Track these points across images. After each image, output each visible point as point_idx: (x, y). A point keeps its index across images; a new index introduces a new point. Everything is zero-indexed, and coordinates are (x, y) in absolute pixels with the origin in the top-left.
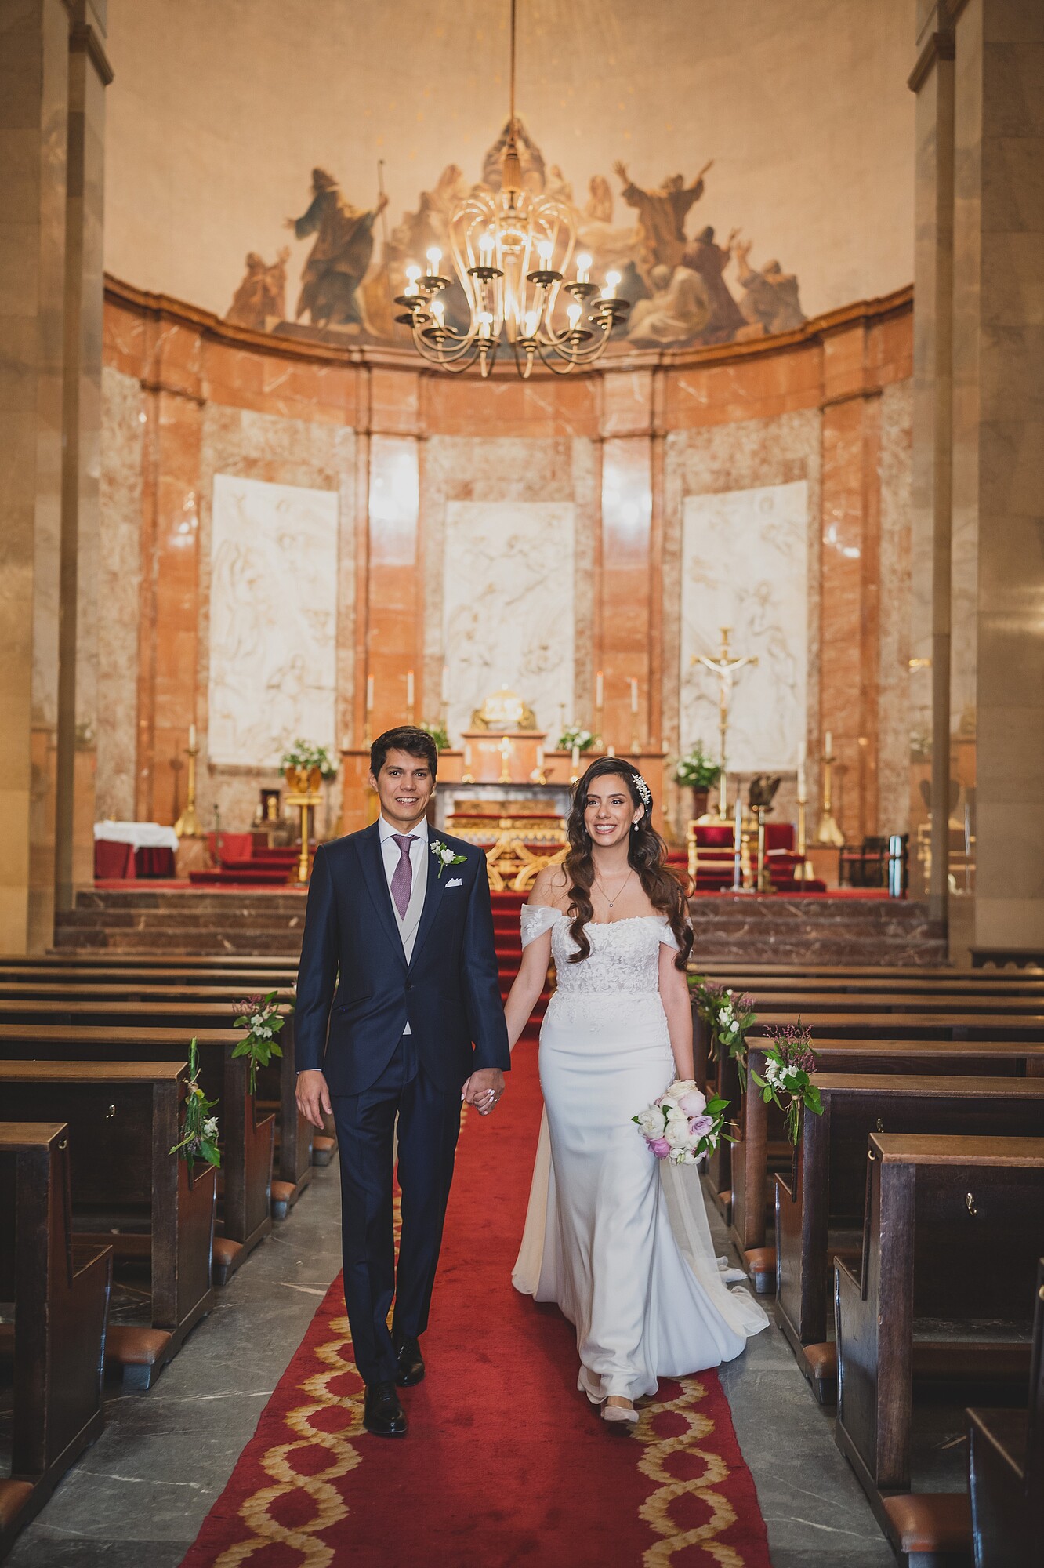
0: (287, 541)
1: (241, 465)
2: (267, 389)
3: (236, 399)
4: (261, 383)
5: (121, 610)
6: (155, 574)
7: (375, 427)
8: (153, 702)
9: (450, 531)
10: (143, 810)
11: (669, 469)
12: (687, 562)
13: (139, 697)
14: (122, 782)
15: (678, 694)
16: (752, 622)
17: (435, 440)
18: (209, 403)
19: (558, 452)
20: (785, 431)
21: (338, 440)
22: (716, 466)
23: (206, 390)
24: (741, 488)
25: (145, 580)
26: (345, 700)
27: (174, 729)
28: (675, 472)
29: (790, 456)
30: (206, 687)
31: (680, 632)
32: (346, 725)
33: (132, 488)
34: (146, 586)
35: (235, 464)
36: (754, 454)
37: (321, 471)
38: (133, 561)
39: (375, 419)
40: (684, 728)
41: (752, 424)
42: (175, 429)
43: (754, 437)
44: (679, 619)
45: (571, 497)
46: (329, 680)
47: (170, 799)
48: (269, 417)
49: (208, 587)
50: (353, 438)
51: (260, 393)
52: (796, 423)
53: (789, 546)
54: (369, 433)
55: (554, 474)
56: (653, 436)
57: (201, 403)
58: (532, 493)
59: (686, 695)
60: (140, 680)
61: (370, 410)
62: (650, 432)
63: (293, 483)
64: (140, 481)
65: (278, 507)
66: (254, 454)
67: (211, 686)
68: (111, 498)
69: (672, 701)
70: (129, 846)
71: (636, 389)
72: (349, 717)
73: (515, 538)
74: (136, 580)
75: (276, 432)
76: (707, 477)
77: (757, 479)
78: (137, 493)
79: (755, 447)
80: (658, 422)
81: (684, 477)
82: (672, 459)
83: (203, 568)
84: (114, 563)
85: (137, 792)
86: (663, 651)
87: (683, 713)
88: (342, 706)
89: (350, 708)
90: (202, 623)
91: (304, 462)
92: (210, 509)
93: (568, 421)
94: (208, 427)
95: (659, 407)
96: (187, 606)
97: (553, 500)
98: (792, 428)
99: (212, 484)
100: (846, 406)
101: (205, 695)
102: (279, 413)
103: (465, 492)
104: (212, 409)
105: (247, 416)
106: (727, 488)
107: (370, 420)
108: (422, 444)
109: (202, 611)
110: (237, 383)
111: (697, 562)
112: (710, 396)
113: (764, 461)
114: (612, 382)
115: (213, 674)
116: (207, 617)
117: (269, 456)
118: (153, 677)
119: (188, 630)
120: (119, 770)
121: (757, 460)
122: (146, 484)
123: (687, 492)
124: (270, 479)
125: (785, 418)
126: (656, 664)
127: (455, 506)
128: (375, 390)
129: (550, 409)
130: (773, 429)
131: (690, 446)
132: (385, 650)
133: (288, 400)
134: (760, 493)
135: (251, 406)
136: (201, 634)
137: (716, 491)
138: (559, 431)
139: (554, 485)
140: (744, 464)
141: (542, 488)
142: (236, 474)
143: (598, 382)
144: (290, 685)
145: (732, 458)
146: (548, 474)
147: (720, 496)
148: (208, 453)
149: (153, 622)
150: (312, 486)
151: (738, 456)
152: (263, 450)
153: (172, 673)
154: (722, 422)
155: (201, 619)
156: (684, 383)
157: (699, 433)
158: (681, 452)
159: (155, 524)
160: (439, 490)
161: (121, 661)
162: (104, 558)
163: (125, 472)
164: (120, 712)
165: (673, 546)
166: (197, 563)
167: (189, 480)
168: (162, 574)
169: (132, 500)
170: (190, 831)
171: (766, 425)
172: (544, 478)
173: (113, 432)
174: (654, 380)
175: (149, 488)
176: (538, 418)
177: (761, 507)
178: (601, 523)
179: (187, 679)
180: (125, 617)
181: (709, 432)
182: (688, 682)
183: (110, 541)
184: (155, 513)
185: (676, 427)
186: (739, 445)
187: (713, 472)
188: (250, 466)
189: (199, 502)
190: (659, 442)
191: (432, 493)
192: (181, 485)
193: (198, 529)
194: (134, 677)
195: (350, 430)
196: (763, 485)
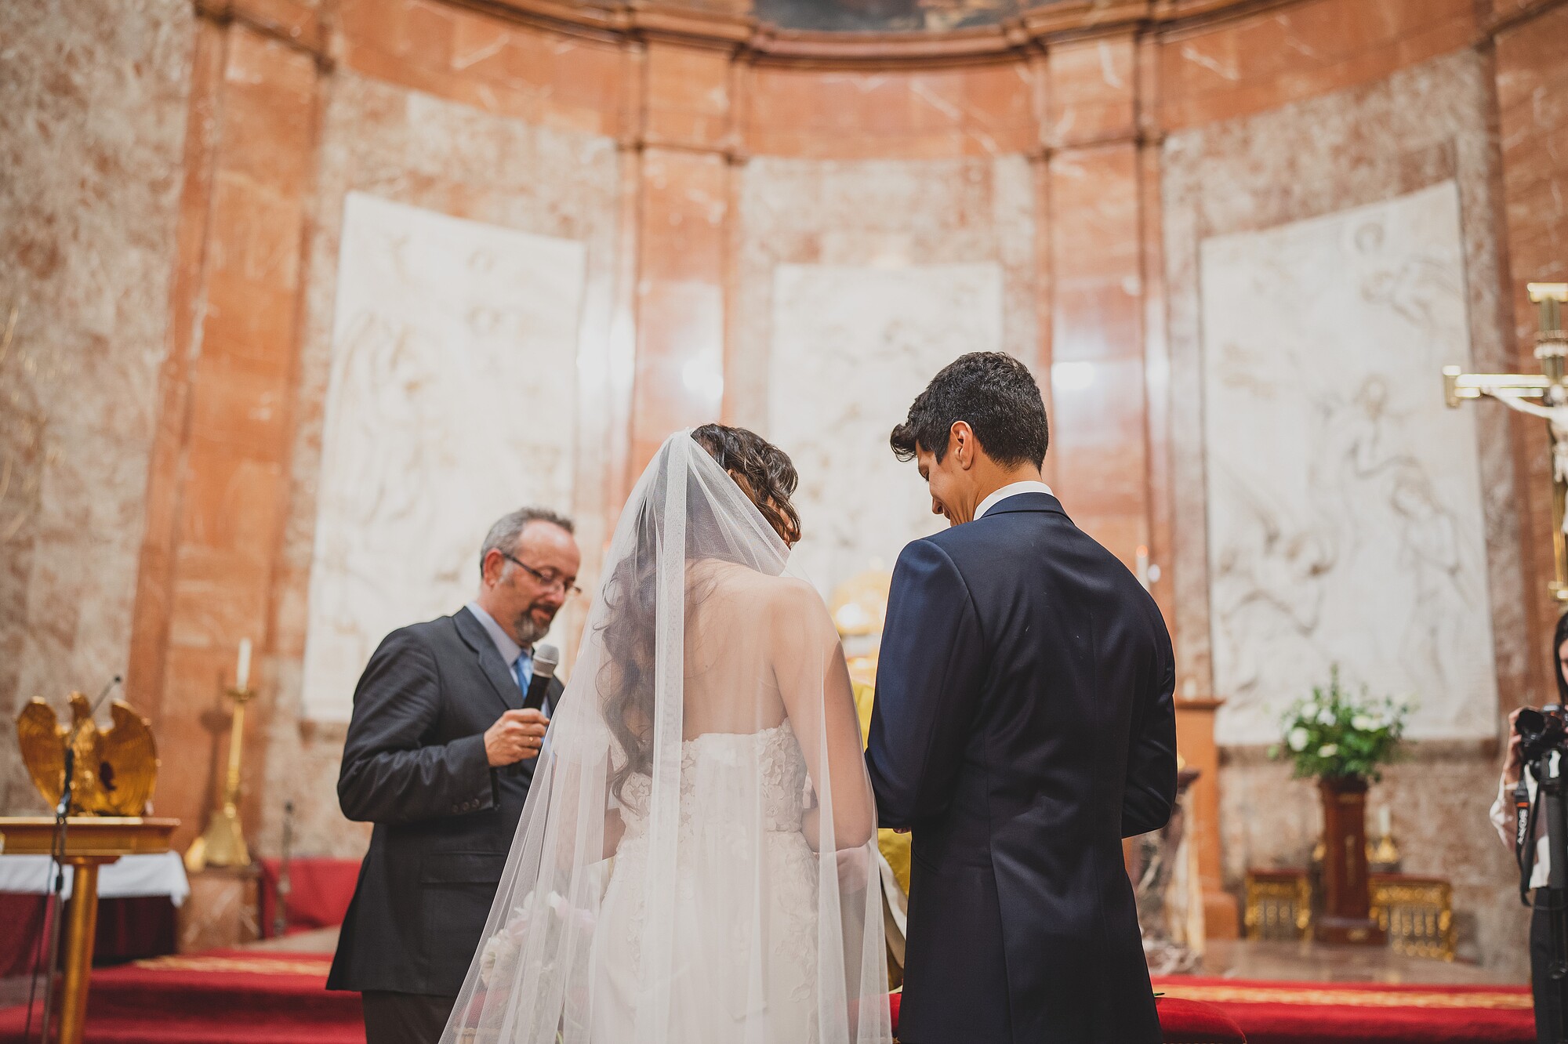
0: (485, 320)
1: (403, 184)
2: (459, 63)
3: (399, 72)
4: (448, 52)
5: (110, 411)
6: (194, 349)
7: (650, 137)
8: (170, 595)
11: (1171, 199)
12: (1214, 353)
13: (140, 584)
15: (1207, 592)
16: (1354, 452)
17: (757, 165)
18: (343, 67)
19: (969, 182)
20: (1401, 100)
21: (587, 158)
22: (1262, 181)
23: (338, 46)
24: (1313, 215)
25: (172, 359)
27: (215, 649)
28: (1181, 201)
29: (1413, 143)
30: (307, 572)
31: (1204, 479)
33: (158, 187)
34: (175, 367)
35: (391, 181)
36: (1337, 151)
37: (553, 207)
38: (153, 320)
39: (652, 124)
40: (1221, 657)
41: (1330, 102)
42: (262, 94)
43: (1335, 122)
44: (1203, 455)
45: (995, 254)
47: (195, 791)
48: (460, 111)
49: (323, 388)
50: (613, 155)
51: (446, 68)
52: (1424, 84)
53: (1424, 306)
54: (640, 147)
55: (963, 218)
56: (1141, 142)
57: (324, 66)
58: (925, 250)
59: (1224, 594)
60: (148, 552)
61: (643, 111)
63: (502, 223)
64: (179, 179)
65: (471, 262)
66: (429, 168)
67: (318, 571)
68: (101, 194)
69: (1195, 606)
71: (1107, 70)
74: (154, 358)
75: (473, 136)
76: (1244, 203)
77: (1345, 195)
78: (172, 197)
79: (1337, 139)
81: (1199, 209)
83: (310, 354)
84: (102, 316)
86: (1173, 516)
87: (1218, 628)
90: (302, 453)
91: (525, 190)
92: (334, 249)
93: (987, 130)
94: (338, 111)
95: (1149, 94)
96: (265, 414)
97: (962, 260)
98: (1414, 94)
99: (341, 207)
101: (303, 589)
102: (479, 104)
103: (808, 250)
105: (418, 104)
106: (1285, 218)
107: (643, 125)
108: (734, 169)
109: (306, 430)
110: (402, 46)
111: (1232, 351)
112: (1244, 66)
113: (1358, 161)
114: (1065, 61)
115: (321, 548)
116: (315, 443)
117: (457, 175)
118: (174, 546)
119: (262, 458)
121: (1344, 162)
122: (191, 184)
123: (1205, 233)
124: (460, 213)
125: (1397, 80)
126: (1161, 538)
127: (790, 274)
128: (653, 80)
129: (954, 114)
130: (1375, 103)
131: (1210, 154)
133: (496, 84)
134: (1353, 220)
135: (425, 87)
136: (299, 471)
137: (1265, 226)
138: (970, 148)
139: (963, 236)
140: (1318, 171)
141: (943, 242)
142: (395, 197)
145: (1292, 164)
147: (1273, 234)
148: (336, 152)
149: (185, 438)
150: (536, 231)
151: (1305, 159)
152: (447, 163)
153: (220, 536)
155: (300, 445)
156: (1192, 52)
157: (1225, 131)
158: (1192, 167)
159: (203, 257)
160: (763, 246)
161: (105, 509)
162: (73, 304)
163: (144, 154)
164: (90, 612)
165: (1185, 327)
166: (297, 341)
167: (287, 190)
168: (210, 349)
169: (157, 209)
170: (221, 857)
171: (1360, 99)
172: (945, 225)
173: (120, 76)
174: (1137, 51)
175: (195, 193)
176: (935, 126)
177: (1359, 244)
178: (1050, 295)
179: (256, 553)
180: (121, 426)
181: (1244, 126)
182: (1227, 569)
183: (93, 274)
184: (205, 237)
185: (1181, 126)
186: (1305, 141)
187: (1255, 193)
188: (420, 186)
189: (307, 232)
190: (1150, 153)
191: (751, 252)
192: (268, 193)
193: (303, 281)
194: (135, 543)
195: (606, 143)
196: (1359, 202)
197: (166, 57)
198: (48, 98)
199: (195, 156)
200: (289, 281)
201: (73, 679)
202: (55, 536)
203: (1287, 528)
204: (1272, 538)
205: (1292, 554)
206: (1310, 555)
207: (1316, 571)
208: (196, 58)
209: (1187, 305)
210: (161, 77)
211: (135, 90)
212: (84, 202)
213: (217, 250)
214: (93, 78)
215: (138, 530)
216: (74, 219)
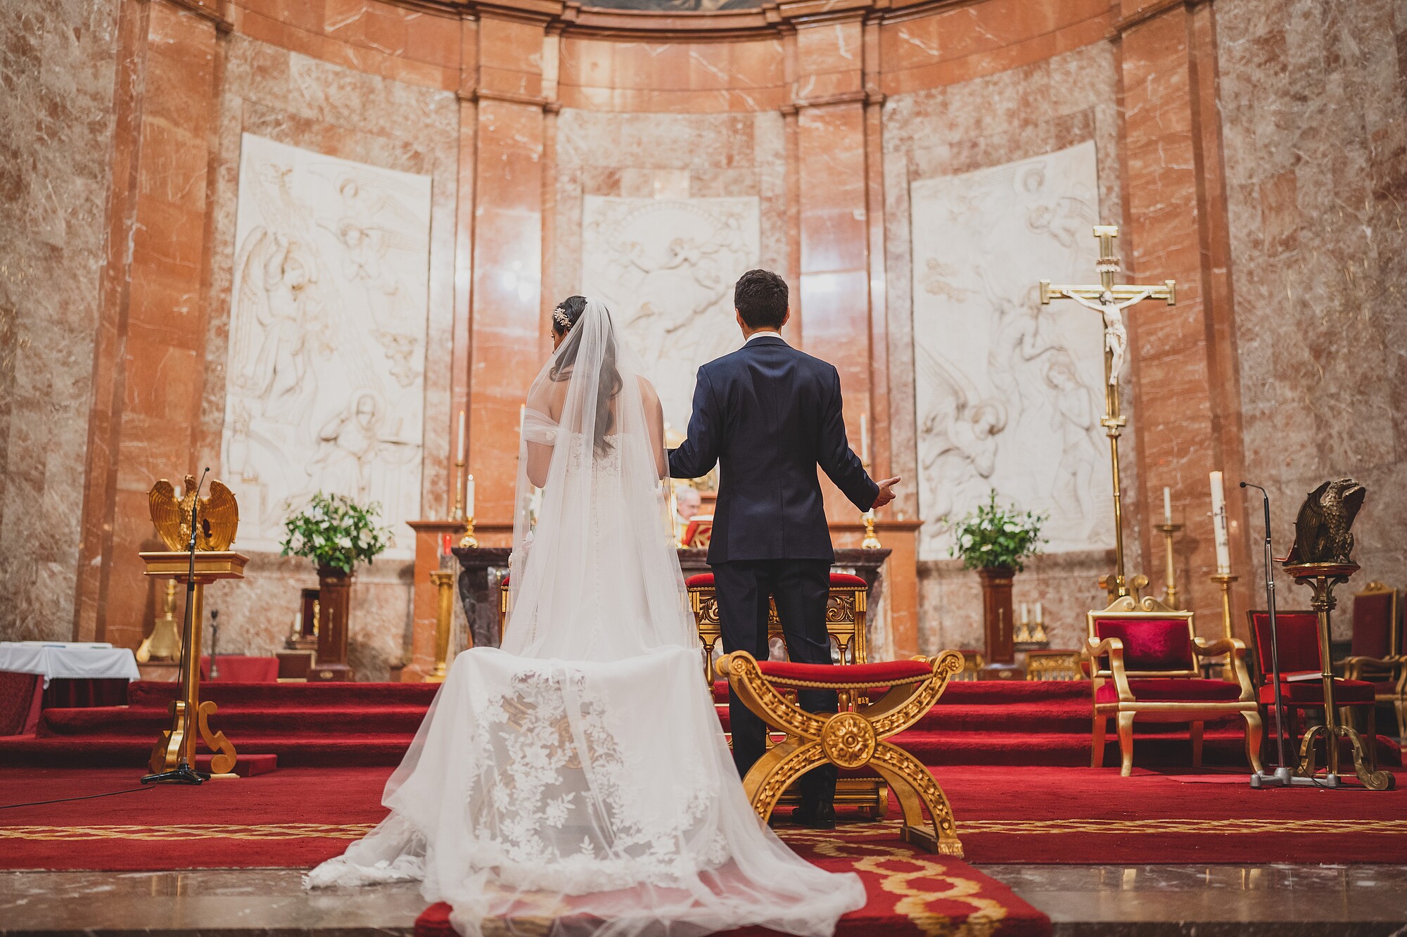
0: (353, 235)
1: (286, 126)
2: (329, 29)
3: (282, 36)
4: (321, 19)
5: (65, 305)
6: (128, 259)
7: (483, 91)
8: (116, 451)
9: (588, 235)
10: (90, 620)
11: (889, 147)
12: (920, 268)
13: (91, 442)
14: (52, 575)
15: (914, 448)
16: (1020, 342)
17: (567, 114)
18: (237, 32)
19: (736, 132)
20: (1057, 77)
21: (432, 107)
22: (956, 136)
23: (233, 14)
24: (993, 163)
25: (110, 265)
26: (438, 462)
28: (897, 149)
29: (1065, 110)
30: (219, 435)
31: (913, 362)
32: (438, 498)
33: (96, 128)
34: (114, 272)
35: (278, 123)
36: (1011, 114)
37: (406, 145)
38: (94, 235)
39: (484, 79)
40: (924, 497)
41: (1007, 76)
42: (175, 53)
43: (1010, 92)
44: (912, 344)
45: (755, 189)
46: (412, 434)
47: (139, 603)
48: (329, 66)
49: (228, 290)
50: (454, 106)
51: (320, 33)
52: (1073, 65)
53: (1071, 232)
54: (475, 99)
55: (730, 159)
56: (866, 103)
57: (223, 30)
58: (700, 184)
59: (927, 449)
60: (96, 416)
61: (478, 69)
62: (862, 96)
63: (365, 159)
64: (112, 119)
65: (342, 191)
66: (307, 113)
67: (227, 433)
68: (53, 134)
69: (906, 458)
70: (35, 678)
71: (841, 43)
72: (442, 486)
73: (679, 242)
74: (96, 264)
75: (342, 88)
76: (943, 153)
77: (1017, 149)
78: (106, 136)
79: (1012, 105)
80: (870, 86)
81: (909, 155)
82: (892, 133)
83: (217, 262)
84: (56, 231)
85: (81, 590)
86: (889, 390)
87: (922, 474)
88: (431, 471)
89: (444, 473)
90: (214, 341)
91: (382, 132)
92: (234, 179)
93: (748, 90)
94: (234, 66)
95: (872, 66)
96: (184, 310)
97: (730, 193)
98: (1068, 73)
99: (239, 145)
100: (1157, 23)
101: (216, 447)
102: (347, 62)
103: (610, 183)
104: (243, 45)
105: (297, 61)
106: (973, 165)
107: (478, 81)
108: (551, 118)
109: (216, 322)
110: (284, 15)
111: (933, 266)
112: (943, 46)
113: (1026, 123)
114: (809, 36)
115: (230, 417)
116: (223, 333)
117: (329, 119)
118: (117, 413)
119: (182, 345)
120: (47, 555)
121: (1016, 123)
122: (122, 125)
123: (914, 174)
124: (331, 151)
125: (1055, 61)
126: (879, 408)
127: (594, 202)
128: (484, 43)
129: (723, 77)
130: (1039, 78)
131: (918, 114)
132: (496, 391)
133: (358, 46)
134: (1022, 167)
135: (303, 48)
136: (210, 356)
137: (957, 171)
138: (736, 104)
139: (731, 173)
140: (997, 129)
141: (715, 178)
142: (279, 138)
143: (788, 40)
144: (352, 437)
145: (978, 123)
146: (724, 161)
147: (964, 176)
148: (233, 101)
149: (123, 328)
150: (393, 167)
151: (988, 120)
152: (321, 109)
153: (153, 406)
154: (964, 79)
155: (212, 334)
156: (905, 33)
157: (929, 96)
158: (905, 123)
159: (133, 185)
160: (574, 180)
161: (63, 383)
162: (34, 221)
163: (84, 101)
164: (54, 463)
165: (898, 247)
166: (207, 252)
167: (197, 131)
168: (139, 258)
169: (96, 145)
170: (163, 653)
171: (1028, 75)
172: (717, 165)
173: (64, 37)
174: (864, 32)
175: (125, 132)
176: (708, 88)
177: (1025, 184)
178: (797, 221)
179: (180, 419)
180: (73, 319)
181: (944, 93)
182: (928, 431)
183: (49, 197)
184: (134, 168)
185: (897, 91)
186: (988, 106)
187: (951, 145)
188: (299, 128)
189: (213, 164)
190: (874, 110)
191: (564, 183)
192: (182, 134)
193: (210, 204)
194: (86, 410)
195: (450, 95)
196: (1026, 155)
197: (99, 23)
198: (11, 57)
199: (124, 103)
200: (201, 205)
201: (42, 516)
202: (26, 404)
203: (972, 400)
204: (961, 407)
205: (976, 421)
206: (988, 419)
207: (992, 431)
208: (122, 24)
209: (899, 229)
210: (96, 39)
211: (76, 50)
212: (40, 139)
213: (143, 178)
214: (45, 41)
215: (87, 400)
216: (33, 154)
